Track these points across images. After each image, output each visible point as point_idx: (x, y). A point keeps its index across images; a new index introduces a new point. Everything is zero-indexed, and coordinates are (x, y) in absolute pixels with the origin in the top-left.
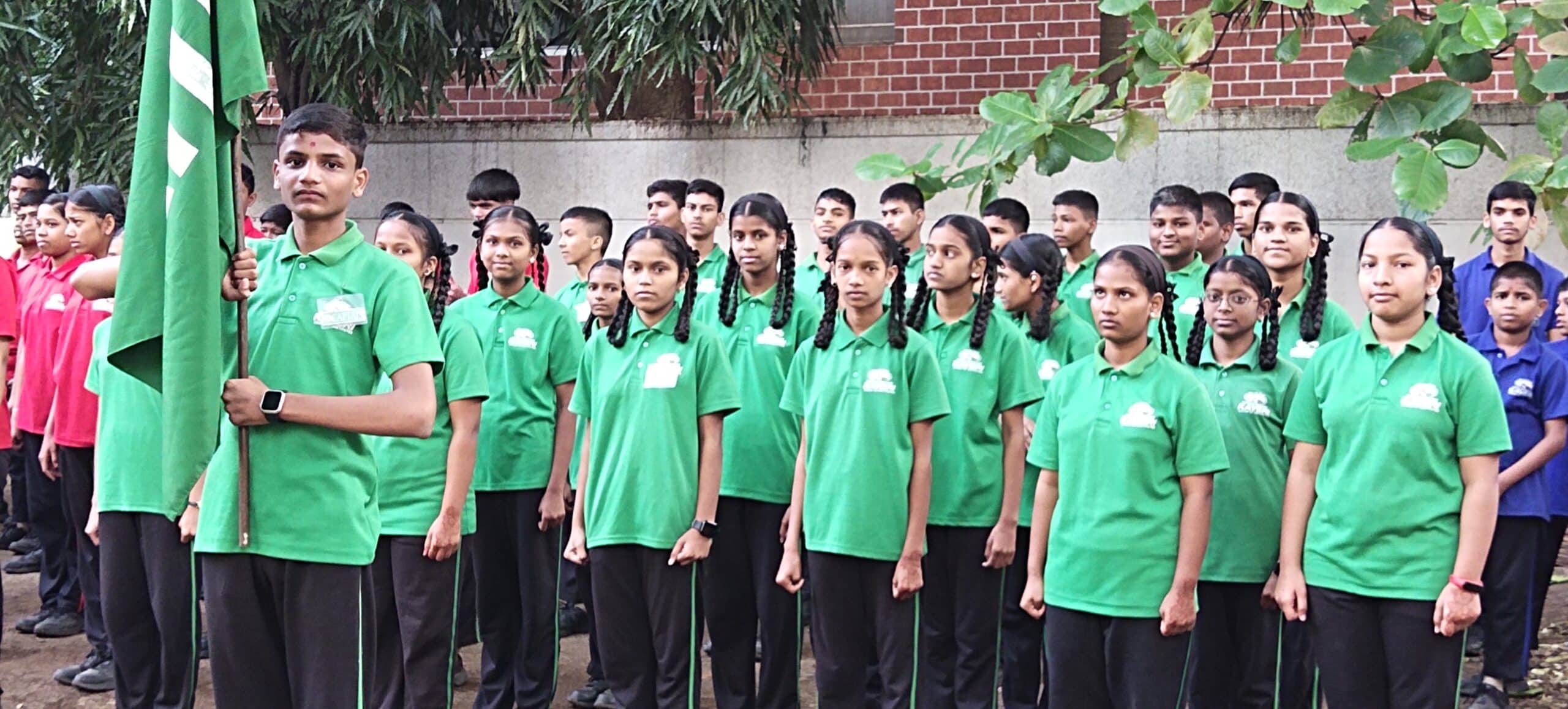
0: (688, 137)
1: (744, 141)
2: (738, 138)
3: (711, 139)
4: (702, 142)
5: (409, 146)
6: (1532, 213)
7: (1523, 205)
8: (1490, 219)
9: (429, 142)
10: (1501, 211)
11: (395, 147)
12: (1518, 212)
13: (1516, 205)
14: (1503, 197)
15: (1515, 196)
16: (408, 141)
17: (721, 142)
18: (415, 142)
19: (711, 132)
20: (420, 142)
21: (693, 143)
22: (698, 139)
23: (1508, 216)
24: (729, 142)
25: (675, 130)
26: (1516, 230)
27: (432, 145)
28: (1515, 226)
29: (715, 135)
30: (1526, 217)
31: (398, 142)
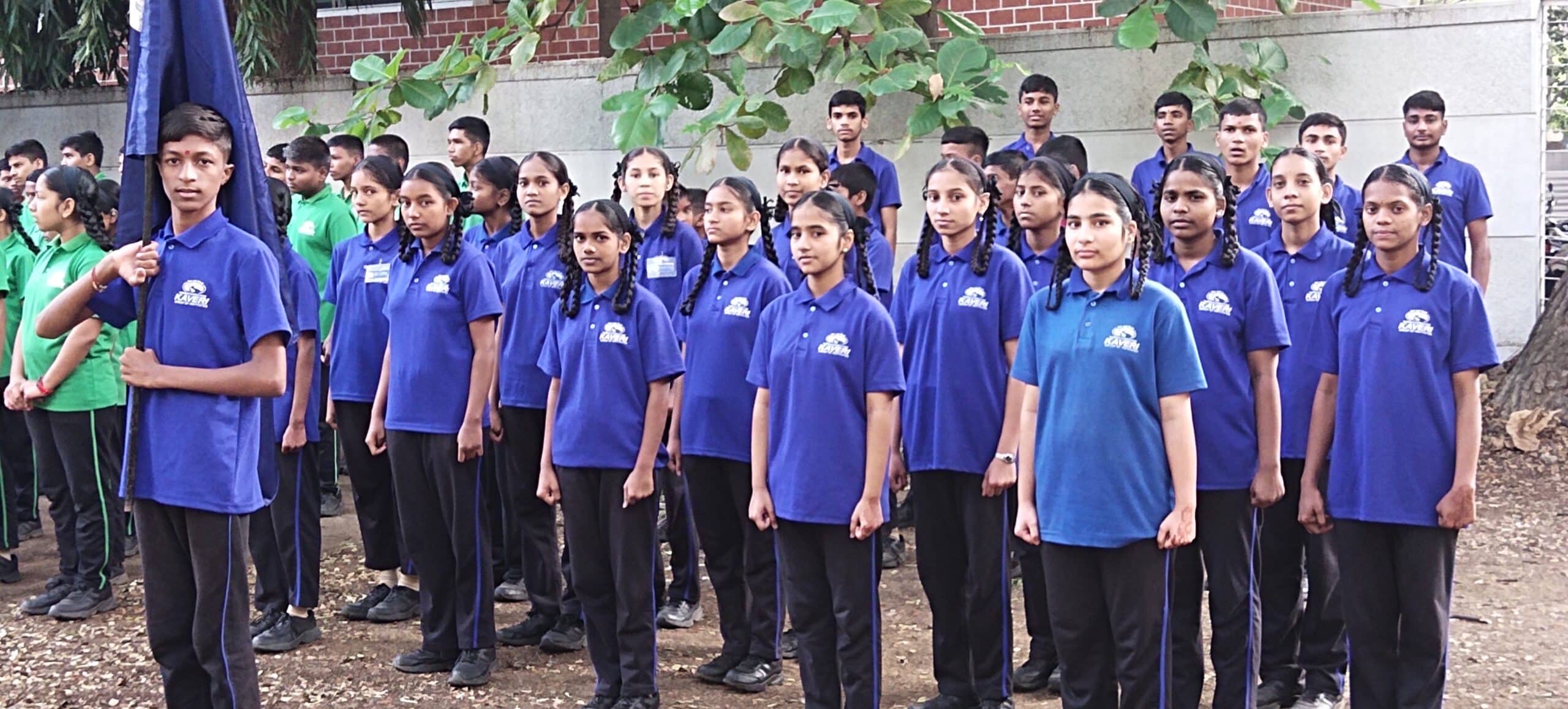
0: (277, 92)
1: (316, 94)
2: (312, 91)
3: (292, 93)
4: (287, 96)
5: (84, 107)
6: (863, 116)
7: (855, 109)
8: (831, 123)
9: (96, 103)
10: (839, 115)
11: (74, 108)
12: (852, 115)
13: (850, 110)
14: (839, 104)
15: (848, 103)
16: (81, 103)
17: (300, 95)
18: (87, 104)
19: (292, 87)
20: (91, 103)
21: (281, 97)
22: (284, 93)
23: (844, 120)
24: (306, 95)
25: (268, 87)
26: (851, 130)
27: (99, 106)
28: (851, 127)
29: (295, 89)
30: (859, 118)
31: (76, 104)
